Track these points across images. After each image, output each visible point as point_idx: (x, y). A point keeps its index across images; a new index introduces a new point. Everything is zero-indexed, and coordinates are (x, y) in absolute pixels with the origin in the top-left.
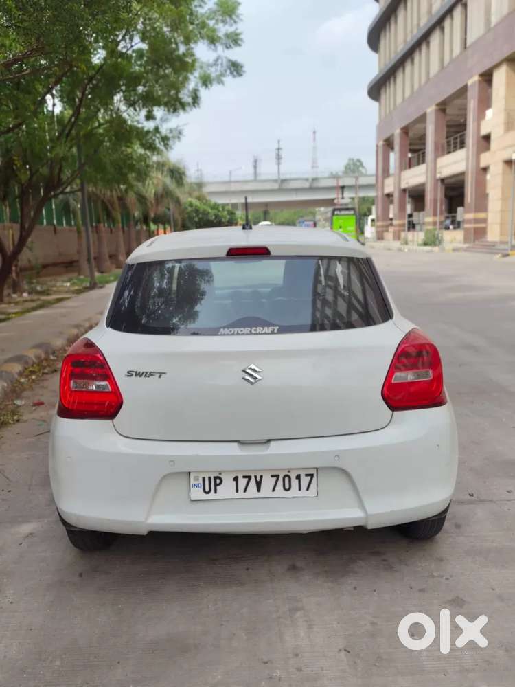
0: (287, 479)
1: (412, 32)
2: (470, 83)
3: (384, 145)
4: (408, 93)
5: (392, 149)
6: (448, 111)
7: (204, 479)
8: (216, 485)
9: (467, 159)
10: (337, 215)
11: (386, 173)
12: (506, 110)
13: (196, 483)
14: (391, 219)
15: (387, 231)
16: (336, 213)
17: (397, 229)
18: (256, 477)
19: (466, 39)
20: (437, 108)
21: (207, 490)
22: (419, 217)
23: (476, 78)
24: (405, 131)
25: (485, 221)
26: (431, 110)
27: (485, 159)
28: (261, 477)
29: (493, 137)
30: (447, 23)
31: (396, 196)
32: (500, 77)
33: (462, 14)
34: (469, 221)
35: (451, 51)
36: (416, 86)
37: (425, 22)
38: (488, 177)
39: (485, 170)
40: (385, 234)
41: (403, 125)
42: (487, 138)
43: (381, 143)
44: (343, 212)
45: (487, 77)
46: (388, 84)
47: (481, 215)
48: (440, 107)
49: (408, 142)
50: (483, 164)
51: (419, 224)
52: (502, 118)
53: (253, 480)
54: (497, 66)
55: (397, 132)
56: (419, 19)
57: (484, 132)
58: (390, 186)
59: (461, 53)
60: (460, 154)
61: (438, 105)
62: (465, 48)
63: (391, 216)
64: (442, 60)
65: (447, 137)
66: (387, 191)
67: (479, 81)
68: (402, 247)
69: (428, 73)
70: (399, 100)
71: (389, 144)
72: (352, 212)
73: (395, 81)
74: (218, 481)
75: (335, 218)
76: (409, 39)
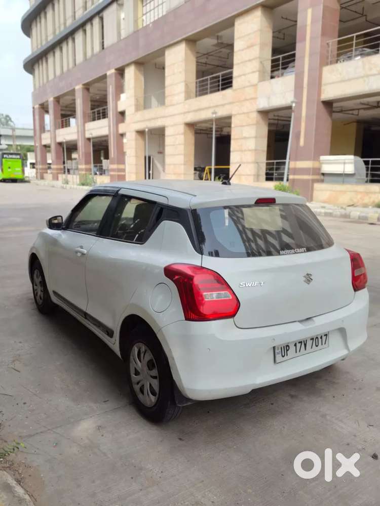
0: (317, 340)
1: (59, 27)
2: (108, 73)
3: (39, 108)
4: (58, 72)
5: (47, 112)
6: (91, 90)
7: (281, 348)
8: (287, 350)
9: (109, 126)
10: (6, 158)
11: (42, 129)
12: (135, 96)
13: (278, 351)
14: (50, 164)
15: (47, 173)
16: (5, 156)
17: (55, 172)
18: (304, 341)
19: (103, 42)
20: (84, 87)
21: (283, 355)
22: (72, 164)
23: (113, 71)
24: (57, 100)
25: (124, 170)
26: (79, 87)
27: (122, 128)
28: (306, 341)
29: (127, 113)
30: (88, 27)
31: (53, 147)
32: (131, 73)
33: (99, 23)
34: (113, 170)
35: (93, 48)
36: (65, 69)
37: (70, 23)
38: (125, 140)
39: (122, 135)
40: (45, 175)
41: (56, 95)
42: (123, 114)
43: (37, 106)
44: (10, 156)
45: (121, 72)
46: (40, 62)
47: (121, 167)
48: (86, 87)
49: (60, 108)
50: (121, 131)
51: (72, 169)
52: (132, 101)
53: (303, 343)
54: (128, 65)
55: (51, 99)
56: (65, 20)
57: (120, 109)
58: (46, 139)
59: (100, 52)
60: (103, 123)
61: (84, 85)
62: (103, 48)
63: (49, 161)
64: (85, 54)
65: (92, 109)
66: (44, 142)
67: (115, 73)
68: (65, 185)
69: (75, 60)
70: (51, 77)
71: (44, 108)
72: (18, 157)
73: (47, 61)
74: (288, 348)
75: (4, 160)
76: (57, 32)
